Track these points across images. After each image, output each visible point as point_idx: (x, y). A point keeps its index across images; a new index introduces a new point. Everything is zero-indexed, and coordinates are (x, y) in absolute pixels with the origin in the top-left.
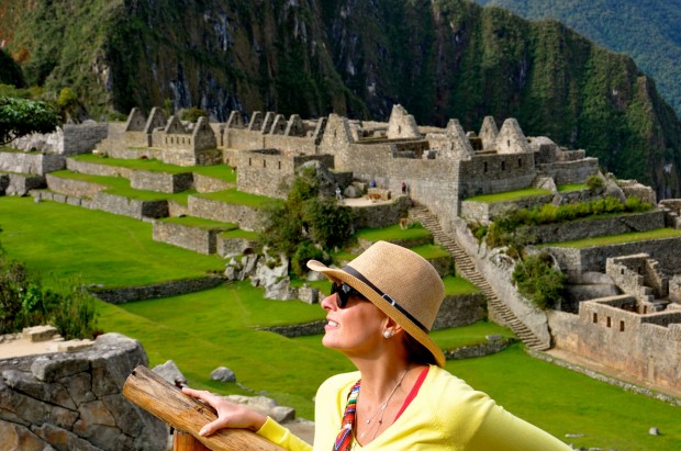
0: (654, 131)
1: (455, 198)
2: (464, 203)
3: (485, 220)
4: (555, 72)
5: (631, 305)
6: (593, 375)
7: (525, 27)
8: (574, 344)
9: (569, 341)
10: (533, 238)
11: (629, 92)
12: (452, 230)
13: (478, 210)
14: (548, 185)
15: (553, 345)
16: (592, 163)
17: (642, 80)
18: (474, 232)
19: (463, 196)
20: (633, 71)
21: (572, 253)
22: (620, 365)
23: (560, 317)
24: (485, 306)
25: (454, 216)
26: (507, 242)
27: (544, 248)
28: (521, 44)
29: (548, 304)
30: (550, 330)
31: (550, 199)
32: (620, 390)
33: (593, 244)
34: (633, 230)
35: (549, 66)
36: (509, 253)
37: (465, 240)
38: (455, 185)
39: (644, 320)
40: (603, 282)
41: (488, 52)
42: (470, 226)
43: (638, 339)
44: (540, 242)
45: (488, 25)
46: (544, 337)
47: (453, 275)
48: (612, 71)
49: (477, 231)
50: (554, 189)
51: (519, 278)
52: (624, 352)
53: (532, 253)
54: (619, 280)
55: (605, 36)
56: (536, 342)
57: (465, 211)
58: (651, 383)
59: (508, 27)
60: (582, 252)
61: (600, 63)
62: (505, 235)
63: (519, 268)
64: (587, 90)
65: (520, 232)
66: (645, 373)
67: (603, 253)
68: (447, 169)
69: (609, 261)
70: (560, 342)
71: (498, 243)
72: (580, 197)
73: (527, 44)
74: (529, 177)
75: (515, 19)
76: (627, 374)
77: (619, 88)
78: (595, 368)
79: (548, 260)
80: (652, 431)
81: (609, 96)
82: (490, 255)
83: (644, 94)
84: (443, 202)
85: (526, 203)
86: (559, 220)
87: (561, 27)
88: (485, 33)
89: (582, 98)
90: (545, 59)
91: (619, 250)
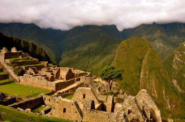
0: (45, 57)
1: (4, 59)
2: (6, 60)
3: (9, 62)
4: (32, 49)
5: (32, 74)
6: (25, 85)
7: (28, 43)
8: (23, 81)
9: (22, 81)
10: (17, 65)
12: (3, 64)
13: (8, 61)
14: (20, 57)
15: (20, 81)
16: (28, 55)
17: (43, 51)
18: (7, 64)
19: (5, 58)
20: (42, 50)
21: (24, 67)
22: (30, 83)
23: (21, 77)
24: (8, 76)
25: (4, 62)
26: (13, 66)
27: (19, 67)
28: (27, 45)
29: (19, 75)
30: (19, 79)
31: (21, 59)
32: (29, 87)
33: (27, 66)
34: (34, 64)
35: (31, 48)
36: (13, 67)
37: (5, 66)
38: (4, 57)
39: (33, 76)
40: (28, 71)
41: (22, 46)
42: (6, 63)
43: (32, 79)
44: (18, 66)
45: (22, 42)
46: (18, 80)
47: (3, 71)
48: (39, 50)
49: (8, 64)
50: (21, 58)
51: (14, 71)
52: (30, 81)
53: (17, 67)
54: (30, 71)
56: (17, 81)
57: (6, 61)
58: (34, 85)
60: (25, 67)
61: (38, 48)
62: (12, 64)
63: (14, 70)
64: (36, 52)
65: (15, 64)
66: (33, 84)
67: (29, 67)
68: (3, 54)
69: (29, 68)
70: (21, 81)
71: (11, 66)
72: (26, 59)
73: (28, 45)
74: (17, 56)
75: (26, 42)
76: (31, 84)
77: (40, 52)
78: (26, 84)
79: (19, 68)
80: (31, 92)
81: (39, 52)
82: (10, 68)
83: (43, 53)
84: (2, 60)
85: (17, 60)
86: (22, 62)
87: (32, 43)
90: (30, 47)
91: (31, 67)
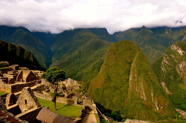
0: (33, 61)
4: (19, 53)
7: (15, 46)
11: (30, 56)
17: (32, 54)
20: (30, 53)
41: (9, 49)
45: (9, 46)
48: (28, 53)
55: (28, 49)
59: (12, 46)
61: (26, 52)
73: (15, 49)
81: (27, 56)
83: (32, 56)
87: (20, 47)
88: (9, 47)
89: (23, 57)
90: (18, 51)
